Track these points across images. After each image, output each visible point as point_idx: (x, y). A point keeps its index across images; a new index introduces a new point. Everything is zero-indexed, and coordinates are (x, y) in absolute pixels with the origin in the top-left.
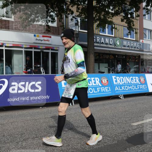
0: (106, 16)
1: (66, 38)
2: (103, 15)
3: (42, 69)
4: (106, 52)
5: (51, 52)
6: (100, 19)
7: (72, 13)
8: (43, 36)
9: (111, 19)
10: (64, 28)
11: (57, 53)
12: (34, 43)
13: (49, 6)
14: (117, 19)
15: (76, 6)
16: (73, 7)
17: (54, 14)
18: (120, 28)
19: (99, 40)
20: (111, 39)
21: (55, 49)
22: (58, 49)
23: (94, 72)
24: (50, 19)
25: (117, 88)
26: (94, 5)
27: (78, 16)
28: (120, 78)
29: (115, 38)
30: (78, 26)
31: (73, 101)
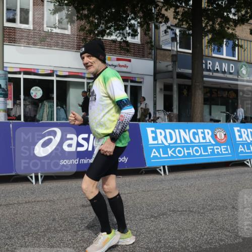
0: (224, 25)
1: (89, 55)
2: (218, 24)
4: (223, 87)
5: (131, 86)
6: (212, 30)
7: (167, 20)
8: (118, 60)
9: (234, 30)
10: (152, 46)
11: (141, 87)
13: (127, 9)
14: (242, 30)
15: (172, 10)
16: (168, 11)
17: (136, 23)
18: (247, 46)
19: (210, 66)
20: (231, 65)
21: (137, 80)
22: (142, 80)
23: (202, 121)
24: (130, 31)
25: (241, 148)
26: (203, 6)
27: (176, 26)
28: (247, 131)
29: (239, 63)
30: (175, 43)
31: (166, 167)
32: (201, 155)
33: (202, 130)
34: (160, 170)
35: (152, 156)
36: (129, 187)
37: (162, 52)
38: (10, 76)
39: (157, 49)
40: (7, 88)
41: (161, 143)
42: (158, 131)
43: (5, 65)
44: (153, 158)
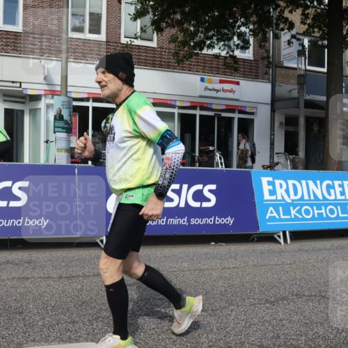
3: (218, 155)
5: (239, 119)
7: (291, 26)
8: (221, 82)
10: (269, 62)
11: (253, 120)
12: (201, 97)
13: (236, 12)
15: (299, 11)
16: (294, 13)
17: (247, 30)
21: (248, 110)
22: (254, 111)
24: (239, 42)
26: (344, 5)
30: (303, 58)
31: (287, 233)
32: (338, 217)
33: (340, 182)
34: (279, 236)
35: (267, 217)
36: (235, 259)
37: (283, 71)
38: (75, 103)
39: (276, 66)
40: (71, 120)
41: (281, 198)
42: (277, 182)
43: (69, 89)
44: (269, 219)
